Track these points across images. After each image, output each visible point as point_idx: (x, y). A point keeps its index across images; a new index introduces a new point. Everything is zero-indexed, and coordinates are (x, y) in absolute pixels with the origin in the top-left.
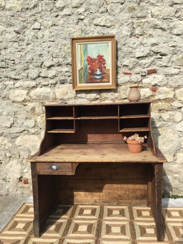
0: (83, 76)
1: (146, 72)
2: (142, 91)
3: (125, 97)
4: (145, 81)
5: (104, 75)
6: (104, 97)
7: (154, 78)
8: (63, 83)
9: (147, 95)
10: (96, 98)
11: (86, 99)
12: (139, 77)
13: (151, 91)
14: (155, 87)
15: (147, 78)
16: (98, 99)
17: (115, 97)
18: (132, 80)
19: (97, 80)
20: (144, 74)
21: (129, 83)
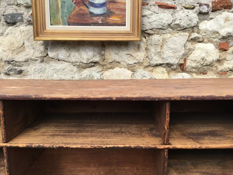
0: (60, 6)
1: (210, 4)
2: (199, 48)
3: (160, 62)
4: (206, 25)
5: (111, 6)
6: (110, 61)
7: (227, 20)
8: (13, 24)
9: (210, 59)
10: (92, 62)
11: (69, 62)
12: (193, 15)
13: (217, 50)
14: (224, 41)
15: (212, 19)
16: (96, 63)
17: (136, 61)
18: (177, 22)
19: (95, 19)
20: (205, 9)
21: (169, 29)
